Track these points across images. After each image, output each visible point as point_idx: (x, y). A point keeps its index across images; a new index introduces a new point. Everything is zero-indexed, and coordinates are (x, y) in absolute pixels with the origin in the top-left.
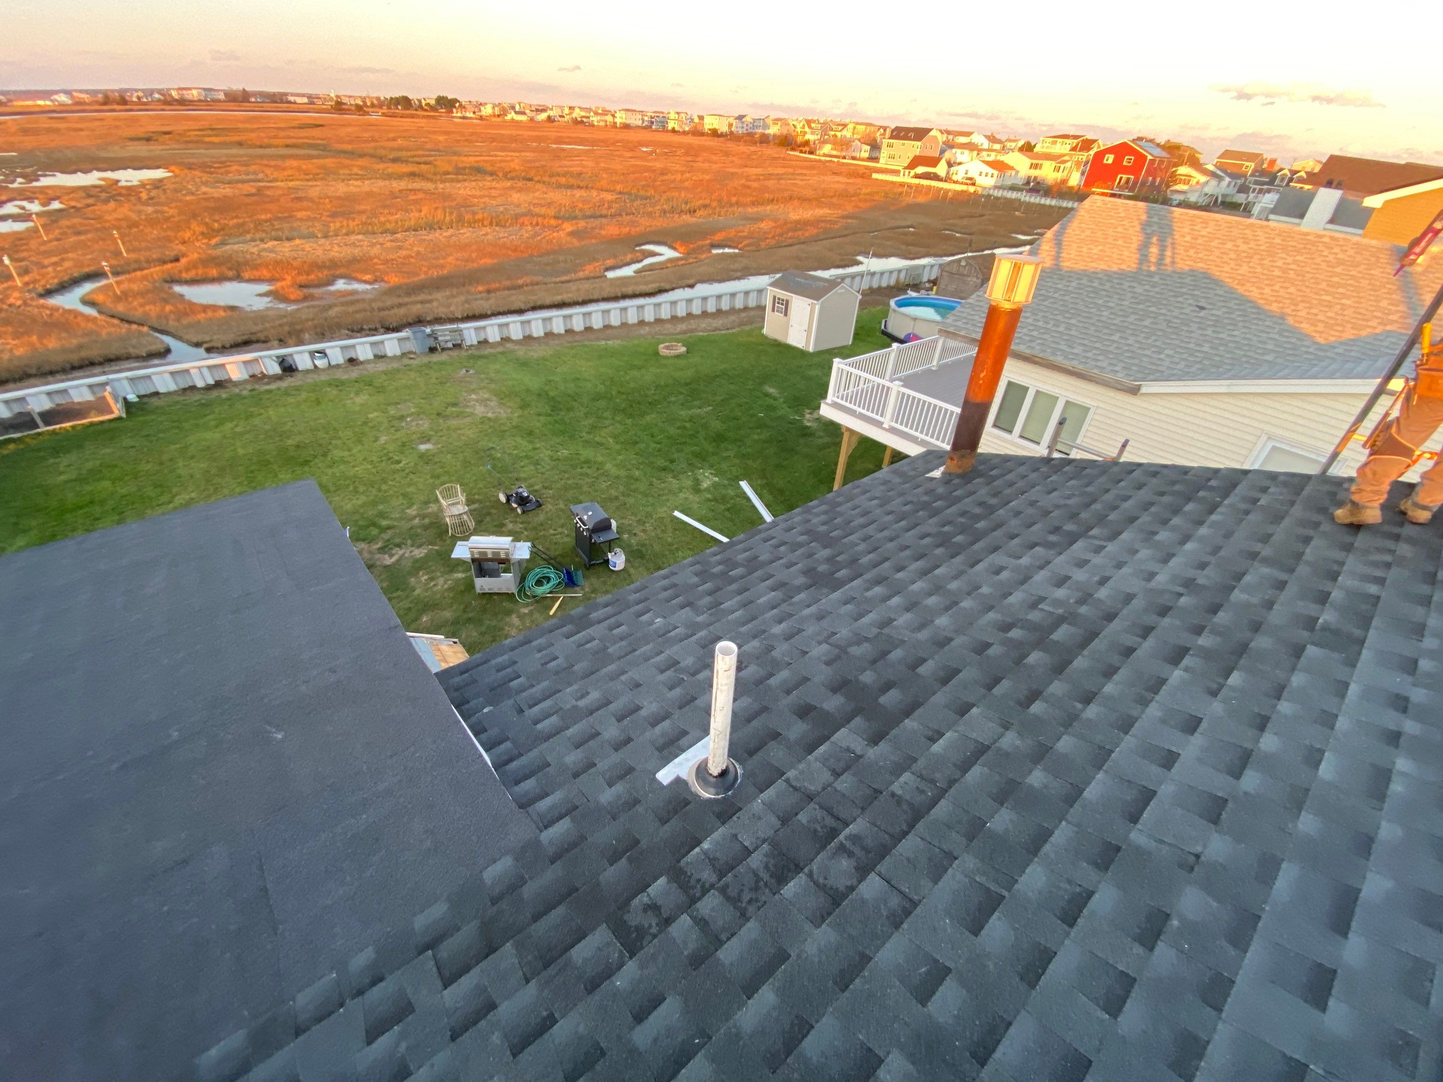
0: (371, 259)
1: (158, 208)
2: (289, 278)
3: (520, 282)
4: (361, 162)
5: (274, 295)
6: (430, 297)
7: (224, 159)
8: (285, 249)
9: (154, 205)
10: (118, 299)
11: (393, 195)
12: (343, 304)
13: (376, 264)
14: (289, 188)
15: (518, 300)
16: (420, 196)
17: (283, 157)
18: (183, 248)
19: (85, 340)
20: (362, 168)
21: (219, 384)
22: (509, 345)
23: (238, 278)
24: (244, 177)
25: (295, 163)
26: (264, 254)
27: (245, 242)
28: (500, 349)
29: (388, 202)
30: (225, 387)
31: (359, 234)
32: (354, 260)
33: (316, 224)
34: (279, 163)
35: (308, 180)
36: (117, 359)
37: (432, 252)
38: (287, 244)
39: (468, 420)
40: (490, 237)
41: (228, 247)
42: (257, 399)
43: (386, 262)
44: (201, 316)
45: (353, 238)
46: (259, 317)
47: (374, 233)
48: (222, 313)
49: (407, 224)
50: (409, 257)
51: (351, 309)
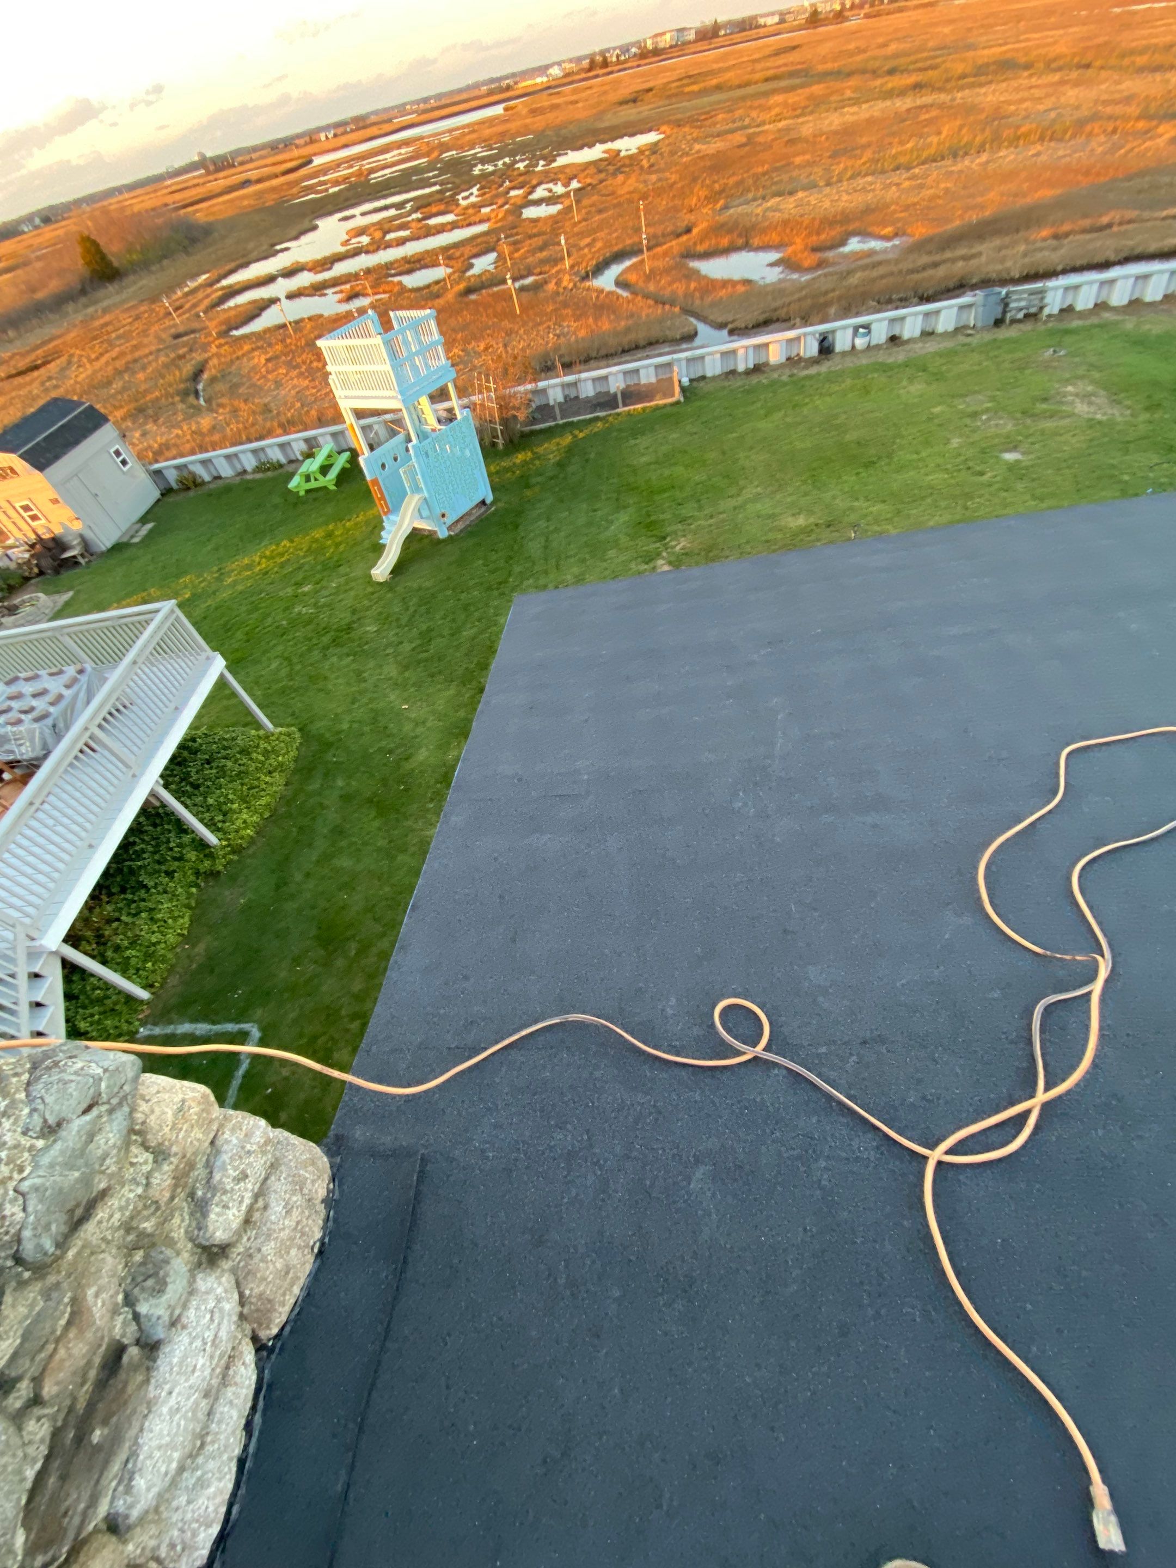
0: (887, 206)
1: (661, 175)
2: (798, 240)
3: (1105, 220)
4: (853, 82)
5: (787, 263)
6: (974, 251)
7: (708, 109)
8: (789, 205)
9: (656, 172)
10: (648, 278)
11: (900, 118)
12: (864, 268)
13: (895, 212)
14: (779, 130)
15: (1106, 246)
16: (934, 113)
17: (766, 94)
18: (692, 217)
19: (630, 322)
20: (856, 89)
21: (758, 369)
22: (1106, 315)
23: (747, 246)
24: (731, 126)
25: (779, 98)
26: (770, 214)
27: (747, 203)
28: (1094, 320)
29: (895, 128)
30: (764, 372)
31: (866, 175)
32: (868, 210)
33: (816, 169)
34: (762, 101)
35: (798, 117)
36: (657, 342)
37: (965, 188)
38: (792, 199)
39: (1066, 422)
40: (1043, 158)
41: (732, 211)
42: (798, 385)
43: (907, 208)
44: (722, 293)
45: (861, 182)
46: (777, 290)
47: (883, 172)
48: (741, 289)
49: (925, 155)
50: (932, 198)
51: (875, 273)
